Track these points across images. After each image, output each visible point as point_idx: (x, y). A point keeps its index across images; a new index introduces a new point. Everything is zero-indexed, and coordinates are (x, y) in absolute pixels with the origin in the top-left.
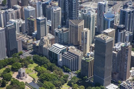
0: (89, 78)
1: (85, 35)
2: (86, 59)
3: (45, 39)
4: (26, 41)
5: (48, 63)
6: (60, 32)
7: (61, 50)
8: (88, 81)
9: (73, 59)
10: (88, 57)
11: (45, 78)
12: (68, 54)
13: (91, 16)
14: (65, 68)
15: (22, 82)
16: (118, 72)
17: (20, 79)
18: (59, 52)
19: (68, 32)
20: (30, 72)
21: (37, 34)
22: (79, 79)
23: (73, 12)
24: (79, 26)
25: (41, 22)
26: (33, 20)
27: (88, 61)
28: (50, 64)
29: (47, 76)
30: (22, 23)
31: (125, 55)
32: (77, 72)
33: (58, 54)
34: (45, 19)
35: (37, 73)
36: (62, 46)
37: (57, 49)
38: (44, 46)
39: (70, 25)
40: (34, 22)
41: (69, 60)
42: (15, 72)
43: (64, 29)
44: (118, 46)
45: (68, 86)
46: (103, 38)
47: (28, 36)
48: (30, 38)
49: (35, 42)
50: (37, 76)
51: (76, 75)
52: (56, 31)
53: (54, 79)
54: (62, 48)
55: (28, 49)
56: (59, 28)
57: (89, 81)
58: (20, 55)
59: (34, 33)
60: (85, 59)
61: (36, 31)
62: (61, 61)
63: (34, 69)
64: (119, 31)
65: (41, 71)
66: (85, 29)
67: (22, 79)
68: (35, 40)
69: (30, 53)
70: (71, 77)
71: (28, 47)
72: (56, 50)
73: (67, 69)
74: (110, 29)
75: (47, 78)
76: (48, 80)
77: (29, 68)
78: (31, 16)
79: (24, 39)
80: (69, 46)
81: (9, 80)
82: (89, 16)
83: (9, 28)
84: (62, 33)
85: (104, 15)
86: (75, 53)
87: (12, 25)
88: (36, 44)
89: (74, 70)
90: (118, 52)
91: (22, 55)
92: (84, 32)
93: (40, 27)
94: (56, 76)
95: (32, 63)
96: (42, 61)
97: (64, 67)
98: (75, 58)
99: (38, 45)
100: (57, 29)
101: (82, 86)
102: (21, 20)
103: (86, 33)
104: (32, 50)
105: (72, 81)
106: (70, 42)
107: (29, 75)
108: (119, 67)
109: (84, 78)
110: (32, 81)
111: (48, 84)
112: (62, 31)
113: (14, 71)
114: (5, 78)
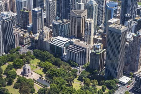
0: (99, 71)
1: (89, 26)
2: (96, 51)
3: (45, 32)
4: (22, 35)
5: (52, 58)
6: (61, 24)
7: (65, 43)
8: (98, 74)
9: (80, 52)
10: (98, 49)
11: (54, 73)
12: (74, 47)
13: (94, 6)
14: (71, 63)
15: (30, 79)
16: (129, 64)
17: (26, 76)
18: (63, 46)
19: (70, 23)
20: (34, 68)
21: (32, 28)
22: (89, 73)
23: (70, 2)
24: (82, 16)
25: (38, 13)
26: (27, 11)
27: (98, 53)
28: (54, 59)
29: (55, 72)
30: (13, 15)
31: (137, 45)
32: (85, 66)
33: (62, 47)
34: (42, 10)
35: (42, 69)
36: (65, 39)
37: (61, 42)
38: (45, 40)
39: (72, 16)
40: (28, 14)
41: (75, 53)
42: (18, 68)
43: (65, 20)
44: (129, 36)
45: (79, 81)
46: (117, 28)
47: (22, 30)
48: (25, 32)
49: (33, 36)
50: (43, 72)
51: (84, 69)
52: (55, 23)
53: (63, 75)
54: (66, 41)
55: (25, 44)
56: (57, 20)
57: (100, 74)
58: (17, 50)
59: (29, 26)
60: (94, 52)
61: (31, 24)
62: (66, 55)
63: (37, 65)
64: (126, 21)
65: (47, 66)
66: (89, 19)
67: (28, 76)
68: (32, 33)
69: (28, 48)
70: (80, 72)
71: (25, 41)
72: (59, 43)
73: (74, 64)
74: (114, 19)
75: (55, 74)
76: (57, 76)
77: (32, 65)
78: (25, 8)
79: (19, 33)
80: (71, 38)
81: (14, 77)
82: (92, 5)
83: (6, 21)
84: (63, 24)
85: (106, 4)
86: (82, 46)
87: (9, 18)
88: (35, 38)
89: (80, 64)
90: (130, 43)
91: (19, 50)
92: (88, 23)
93: (36, 19)
94: (65, 71)
95: (34, 59)
96: (45, 56)
97: (70, 61)
98: (82, 51)
99: (37, 39)
100: (55, 20)
101: (95, 80)
102: (11, 13)
103: (91, 24)
104: (29, 45)
105: (83, 76)
106: (72, 34)
107: (34, 72)
108: (130, 58)
109: (94, 71)
110: (39, 78)
111: (59, 80)
112: (63, 22)
113: (16, 68)
114: (10, 76)
